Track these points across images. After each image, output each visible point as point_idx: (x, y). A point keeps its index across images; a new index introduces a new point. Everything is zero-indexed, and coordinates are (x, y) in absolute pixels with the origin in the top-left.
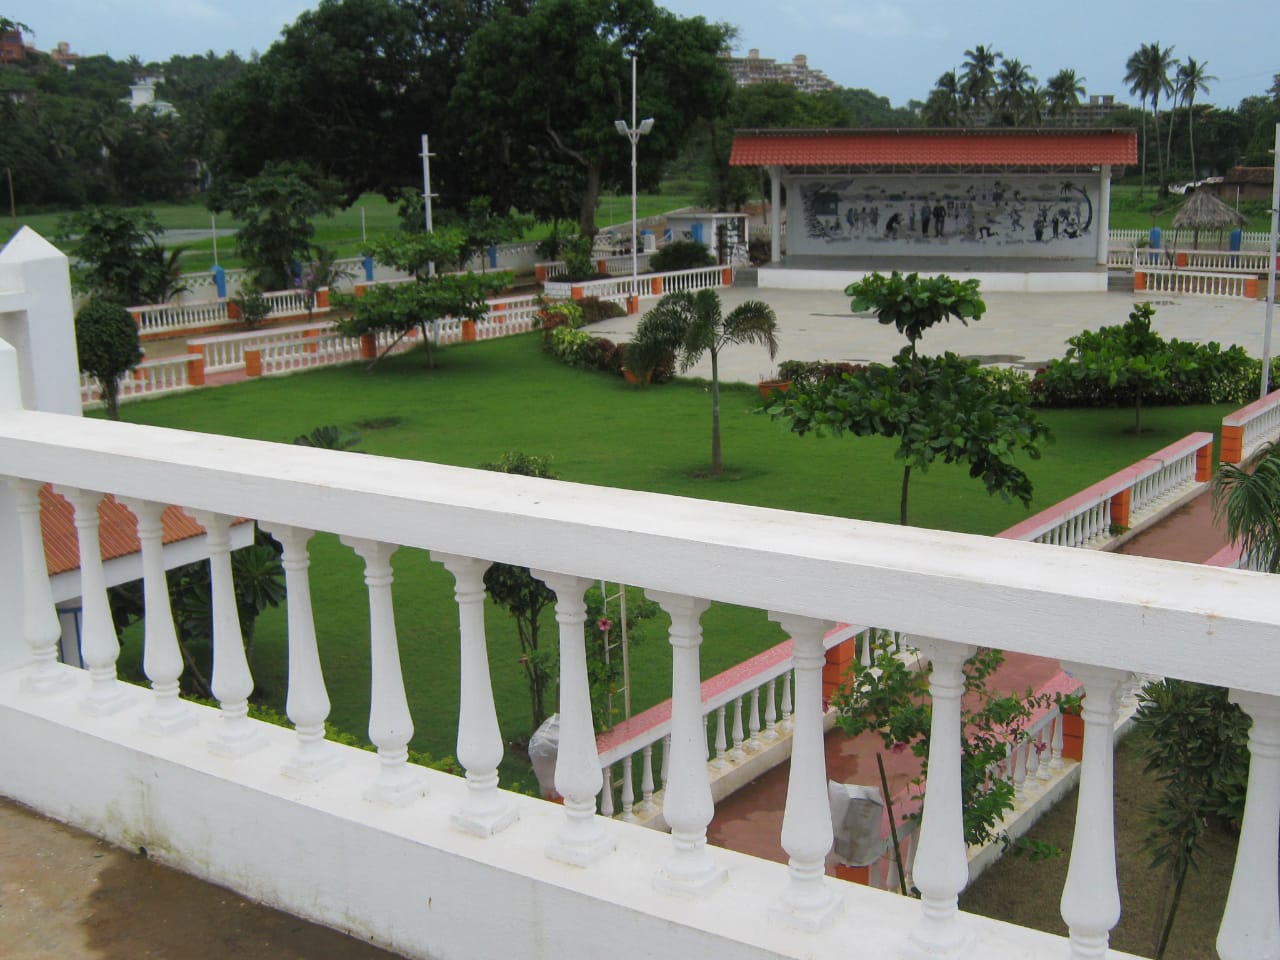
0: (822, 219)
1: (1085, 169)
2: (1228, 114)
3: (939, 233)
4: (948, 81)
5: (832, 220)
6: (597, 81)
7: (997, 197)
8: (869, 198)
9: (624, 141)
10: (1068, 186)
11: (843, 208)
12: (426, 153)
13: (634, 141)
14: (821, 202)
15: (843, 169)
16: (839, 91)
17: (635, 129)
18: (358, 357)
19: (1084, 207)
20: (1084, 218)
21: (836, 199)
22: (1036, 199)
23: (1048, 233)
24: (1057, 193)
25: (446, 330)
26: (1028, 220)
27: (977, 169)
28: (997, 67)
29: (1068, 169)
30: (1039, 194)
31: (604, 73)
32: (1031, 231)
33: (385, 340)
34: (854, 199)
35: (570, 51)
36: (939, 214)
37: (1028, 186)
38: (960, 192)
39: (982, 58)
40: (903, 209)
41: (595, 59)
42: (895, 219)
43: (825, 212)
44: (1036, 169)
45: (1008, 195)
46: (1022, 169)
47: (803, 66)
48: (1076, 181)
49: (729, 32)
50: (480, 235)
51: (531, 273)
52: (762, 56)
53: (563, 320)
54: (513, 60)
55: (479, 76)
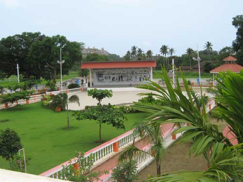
0: (100, 78)
1: (147, 68)
2: (179, 57)
3: (122, 80)
4: (129, 52)
5: (102, 79)
6: (55, 53)
7: (132, 73)
8: (109, 74)
9: (59, 64)
10: (145, 71)
11: (104, 76)
12: (18, 68)
13: (61, 65)
14: (100, 75)
15: (103, 69)
16: (110, 54)
17: (61, 62)
18: (4, 108)
19: (148, 75)
20: (148, 77)
21: (102, 75)
22: (139, 74)
23: (142, 80)
24: (143, 72)
25: (22, 102)
26: (138, 78)
27: (128, 68)
28: (137, 50)
29: (144, 68)
30: (140, 73)
31: (56, 52)
32: (139, 79)
33: (9, 104)
34: (106, 74)
35: (50, 48)
36: (122, 77)
37: (138, 71)
38: (126, 73)
39: (134, 48)
40: (115, 76)
41: (55, 49)
42: (114, 78)
43: (100, 77)
44: (139, 68)
45: (134, 73)
46: (136, 68)
47: (103, 50)
48: (146, 70)
49: (83, 44)
50: (32, 83)
51: (44, 90)
52: (96, 48)
53: (46, 99)
54: (39, 49)
55: (33, 53)
